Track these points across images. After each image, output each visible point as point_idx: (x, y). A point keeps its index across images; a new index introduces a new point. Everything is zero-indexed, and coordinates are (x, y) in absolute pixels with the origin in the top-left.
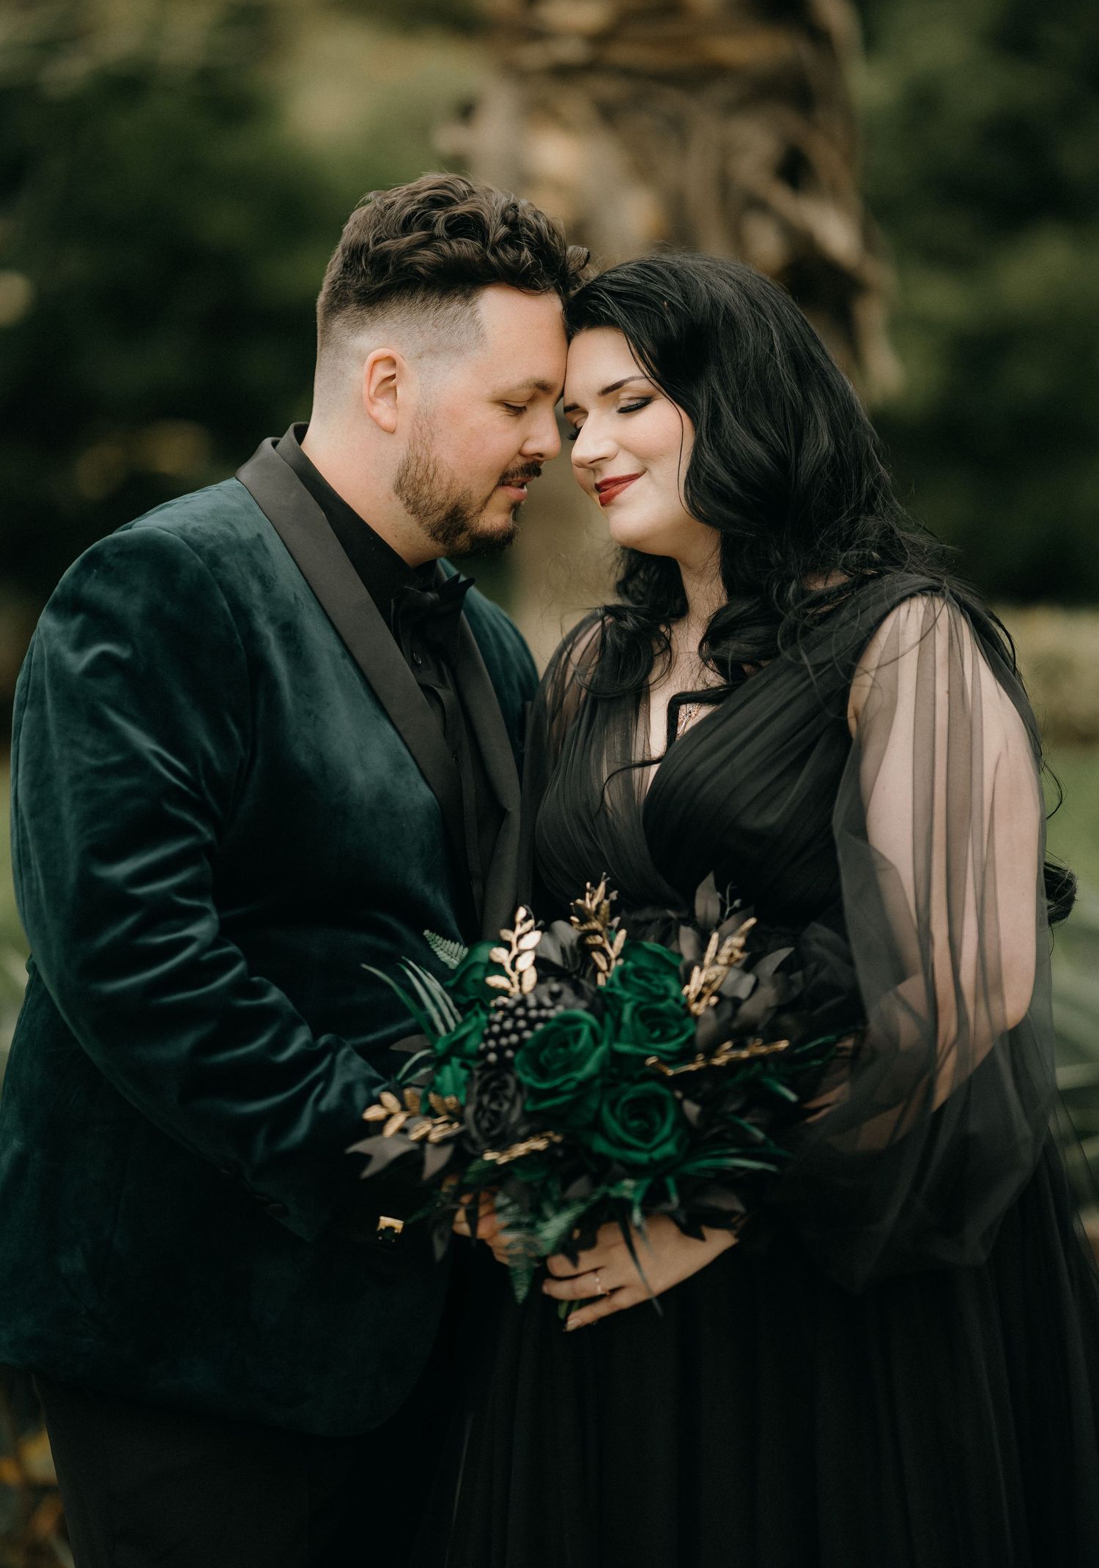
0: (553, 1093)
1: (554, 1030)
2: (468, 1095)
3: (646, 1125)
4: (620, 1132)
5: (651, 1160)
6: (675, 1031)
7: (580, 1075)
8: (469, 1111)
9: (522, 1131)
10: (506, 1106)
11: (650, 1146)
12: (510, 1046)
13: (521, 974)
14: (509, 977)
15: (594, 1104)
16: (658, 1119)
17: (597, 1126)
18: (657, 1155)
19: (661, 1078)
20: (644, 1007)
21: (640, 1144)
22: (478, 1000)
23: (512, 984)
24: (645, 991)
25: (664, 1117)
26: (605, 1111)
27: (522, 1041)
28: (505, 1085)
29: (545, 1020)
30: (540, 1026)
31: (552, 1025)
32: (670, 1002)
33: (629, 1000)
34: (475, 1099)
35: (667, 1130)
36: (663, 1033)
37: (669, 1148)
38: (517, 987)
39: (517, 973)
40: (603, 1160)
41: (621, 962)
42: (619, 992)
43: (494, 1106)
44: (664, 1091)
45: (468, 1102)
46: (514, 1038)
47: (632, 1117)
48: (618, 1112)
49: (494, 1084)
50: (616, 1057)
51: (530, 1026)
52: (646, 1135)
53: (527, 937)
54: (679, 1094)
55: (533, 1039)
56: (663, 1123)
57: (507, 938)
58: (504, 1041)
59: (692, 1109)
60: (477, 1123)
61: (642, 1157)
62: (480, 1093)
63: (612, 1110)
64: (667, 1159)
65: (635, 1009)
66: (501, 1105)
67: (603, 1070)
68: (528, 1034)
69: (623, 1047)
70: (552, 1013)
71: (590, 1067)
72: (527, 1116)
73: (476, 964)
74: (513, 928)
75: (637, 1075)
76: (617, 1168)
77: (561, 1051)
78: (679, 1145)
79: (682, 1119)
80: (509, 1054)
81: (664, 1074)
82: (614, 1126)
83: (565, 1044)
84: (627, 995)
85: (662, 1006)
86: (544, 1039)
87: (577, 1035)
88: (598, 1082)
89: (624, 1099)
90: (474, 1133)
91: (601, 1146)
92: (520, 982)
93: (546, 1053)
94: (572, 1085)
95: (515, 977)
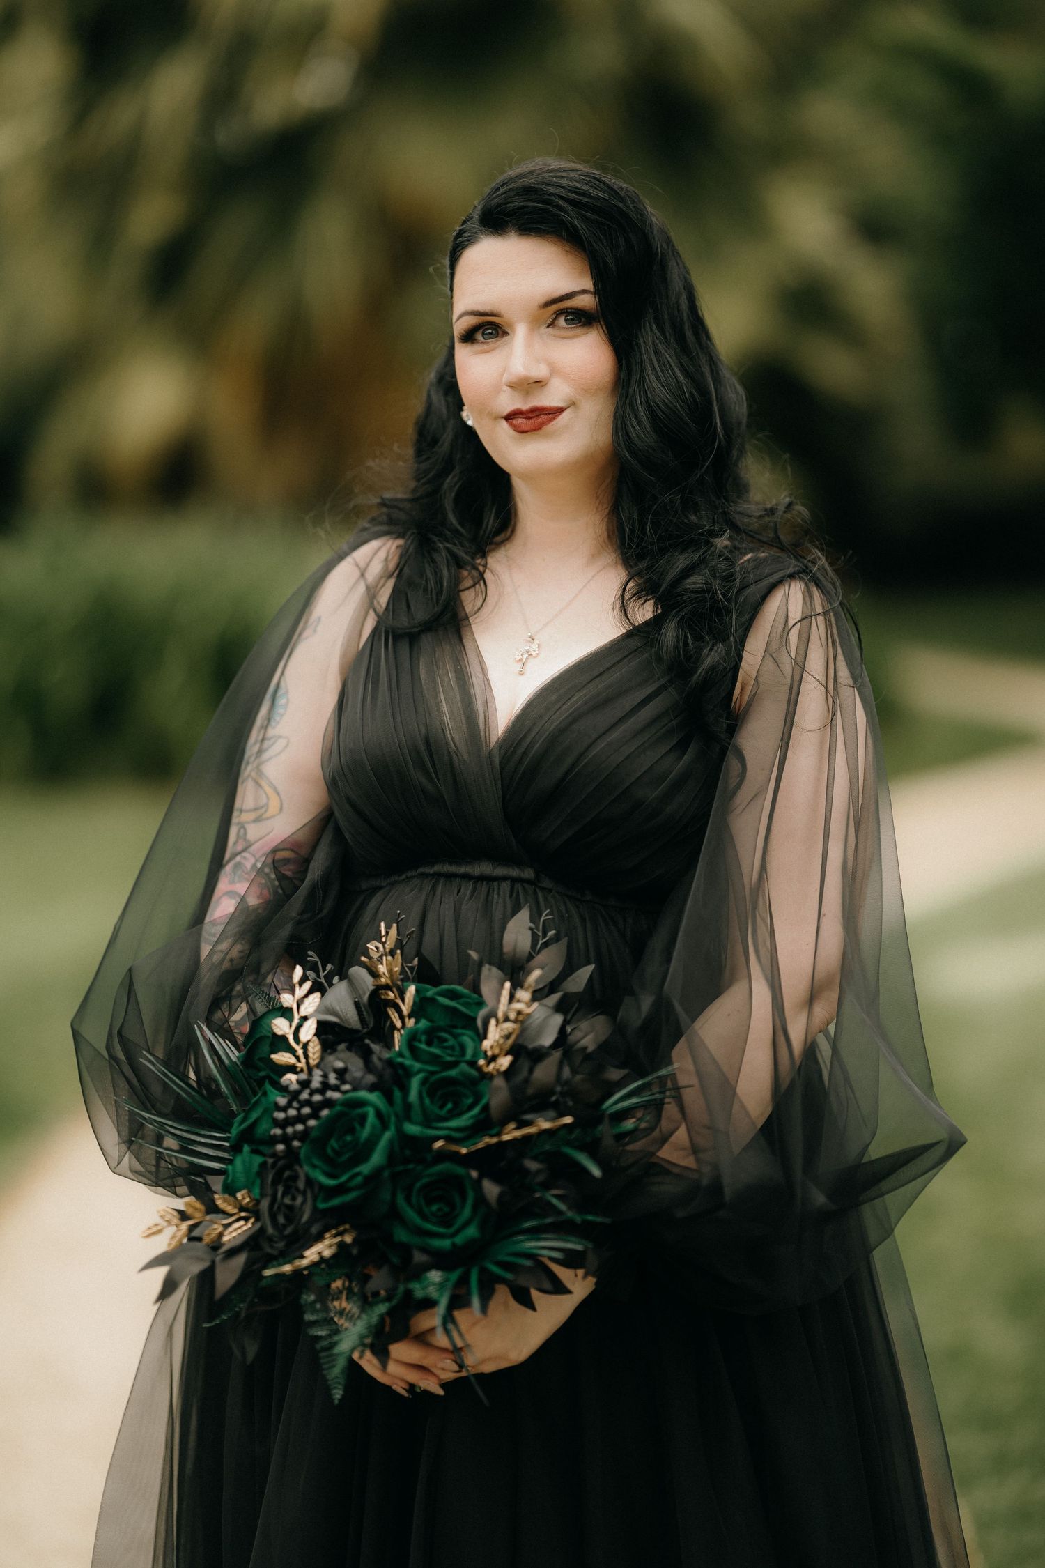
0: (340, 1190)
1: (340, 1115)
2: (262, 1187)
3: (446, 1209)
4: (418, 1221)
5: (454, 1245)
6: (470, 1101)
7: (365, 1168)
8: (265, 1204)
9: (314, 1230)
10: (299, 1200)
11: (451, 1230)
12: (296, 1136)
13: (305, 1046)
14: (293, 1052)
15: (386, 1195)
16: (457, 1200)
17: (394, 1214)
18: (459, 1240)
19: (455, 1157)
20: (433, 1078)
21: (442, 1230)
22: (268, 1077)
23: (298, 1058)
24: (435, 1059)
25: (464, 1198)
26: (401, 1201)
27: (307, 1131)
28: (295, 1178)
29: (328, 1103)
30: (325, 1113)
31: (338, 1108)
32: (464, 1066)
33: (419, 1071)
34: (269, 1191)
35: (467, 1212)
36: (456, 1105)
37: (472, 1231)
38: (303, 1060)
39: (301, 1045)
40: (406, 1250)
41: (413, 1021)
42: (408, 1062)
43: (287, 1201)
44: (460, 1170)
45: (263, 1195)
46: (300, 1127)
47: (429, 1202)
48: (414, 1200)
49: (287, 1174)
50: (405, 1140)
51: (315, 1115)
52: (446, 1221)
53: (307, 1001)
54: (474, 1174)
55: (319, 1127)
56: (463, 1207)
57: (286, 1004)
58: (290, 1130)
59: (491, 1189)
60: (273, 1217)
61: (446, 1244)
62: (275, 1183)
63: (408, 1200)
64: (471, 1243)
65: (424, 1082)
66: (294, 1199)
67: (391, 1157)
68: (312, 1123)
69: (412, 1129)
70: (336, 1095)
71: (377, 1158)
72: (318, 1214)
73: (262, 1038)
74: (293, 992)
75: (429, 1157)
76: (419, 1257)
77: (349, 1138)
78: (482, 1227)
79: (481, 1200)
80: (296, 1143)
81: (458, 1153)
82: (411, 1214)
83: (352, 1131)
84: (417, 1066)
85: (453, 1073)
86: (330, 1128)
87: (363, 1119)
88: (386, 1174)
89: (418, 1185)
90: (270, 1230)
91: (401, 1235)
92: (306, 1056)
93: (333, 1143)
94: (359, 1179)
95: (300, 1052)
